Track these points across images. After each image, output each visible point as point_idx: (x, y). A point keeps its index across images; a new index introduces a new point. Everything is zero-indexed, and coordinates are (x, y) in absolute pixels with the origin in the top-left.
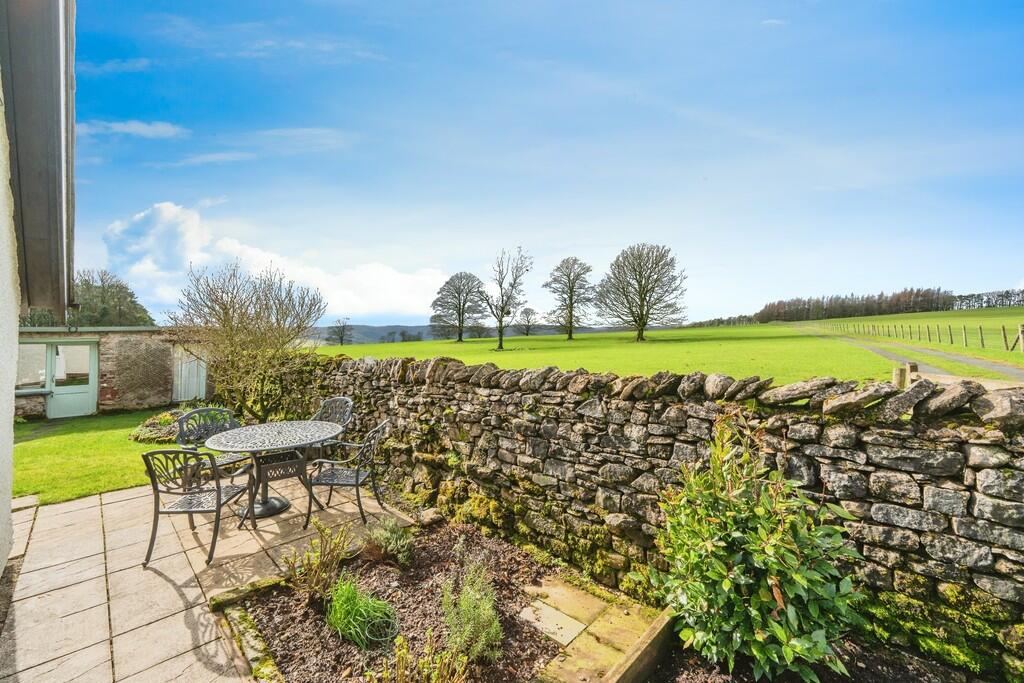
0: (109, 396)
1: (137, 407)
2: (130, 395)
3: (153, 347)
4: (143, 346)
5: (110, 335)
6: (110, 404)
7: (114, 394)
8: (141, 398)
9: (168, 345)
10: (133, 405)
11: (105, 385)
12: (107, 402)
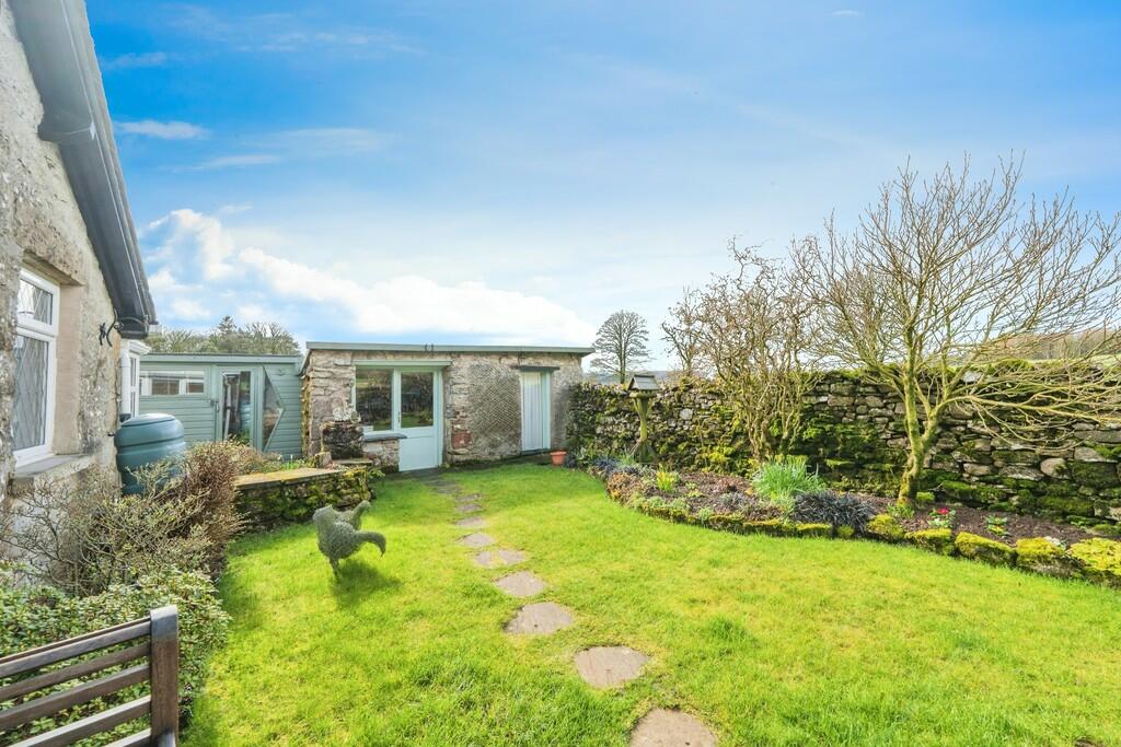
0: (462, 442)
1: (490, 458)
2: (483, 441)
3: (503, 374)
4: (493, 374)
5: (462, 357)
6: (463, 453)
7: (468, 438)
8: (493, 445)
9: (517, 372)
10: (484, 454)
11: (459, 426)
12: (460, 450)
